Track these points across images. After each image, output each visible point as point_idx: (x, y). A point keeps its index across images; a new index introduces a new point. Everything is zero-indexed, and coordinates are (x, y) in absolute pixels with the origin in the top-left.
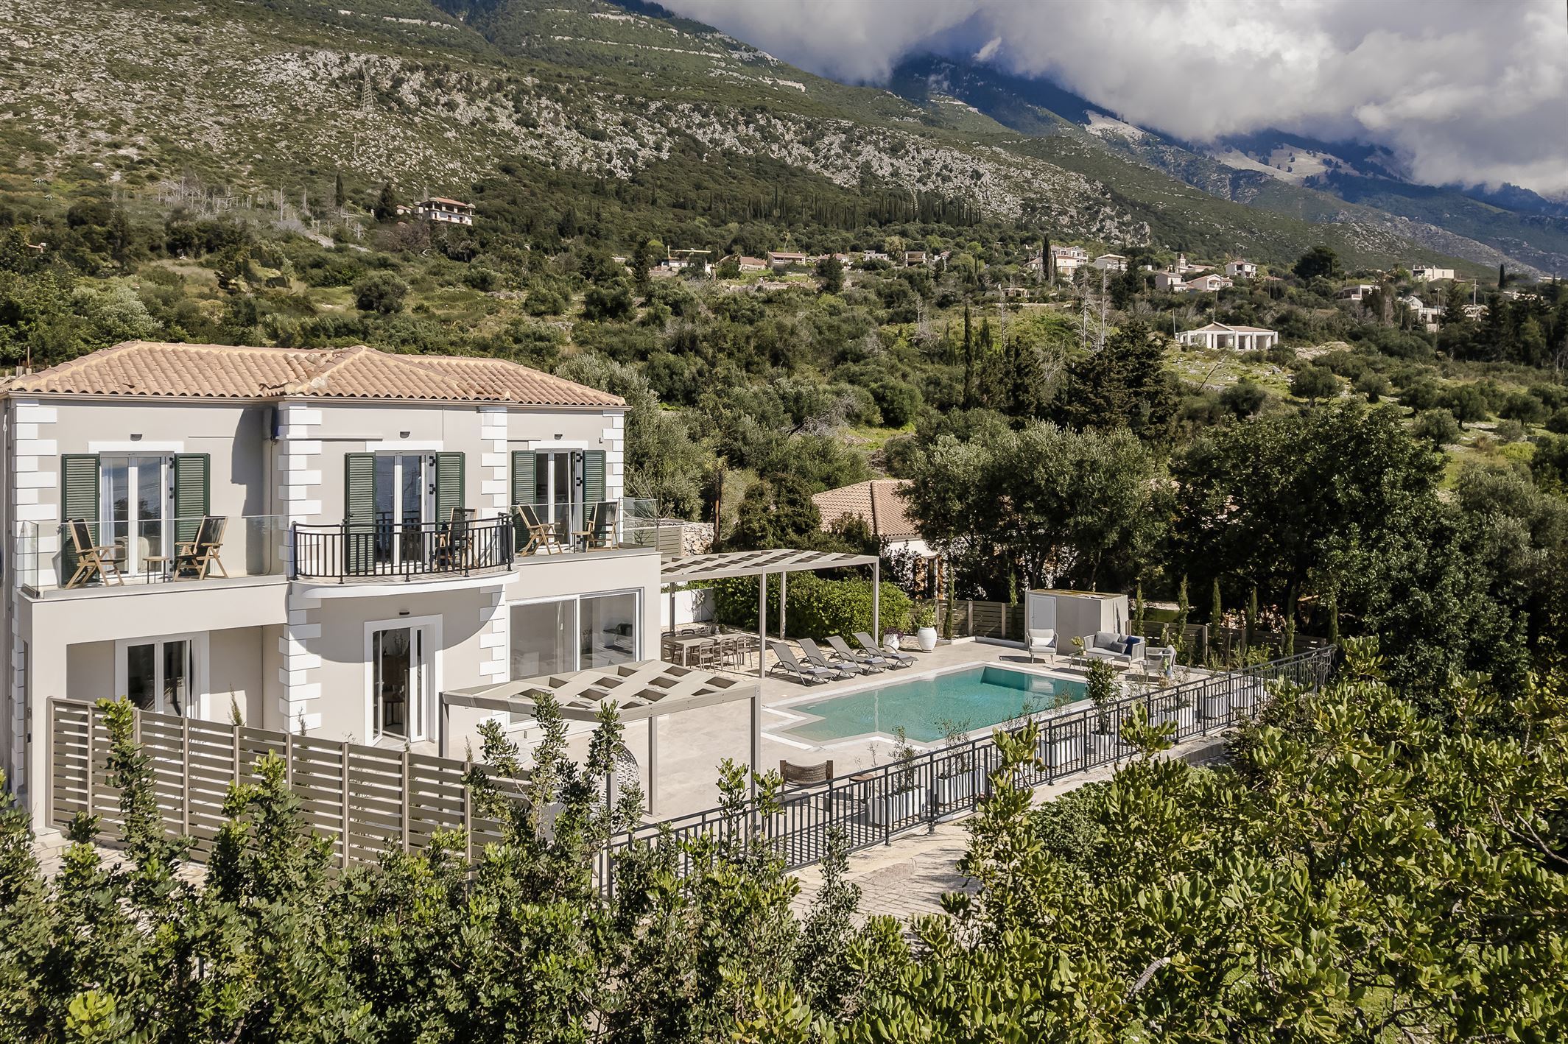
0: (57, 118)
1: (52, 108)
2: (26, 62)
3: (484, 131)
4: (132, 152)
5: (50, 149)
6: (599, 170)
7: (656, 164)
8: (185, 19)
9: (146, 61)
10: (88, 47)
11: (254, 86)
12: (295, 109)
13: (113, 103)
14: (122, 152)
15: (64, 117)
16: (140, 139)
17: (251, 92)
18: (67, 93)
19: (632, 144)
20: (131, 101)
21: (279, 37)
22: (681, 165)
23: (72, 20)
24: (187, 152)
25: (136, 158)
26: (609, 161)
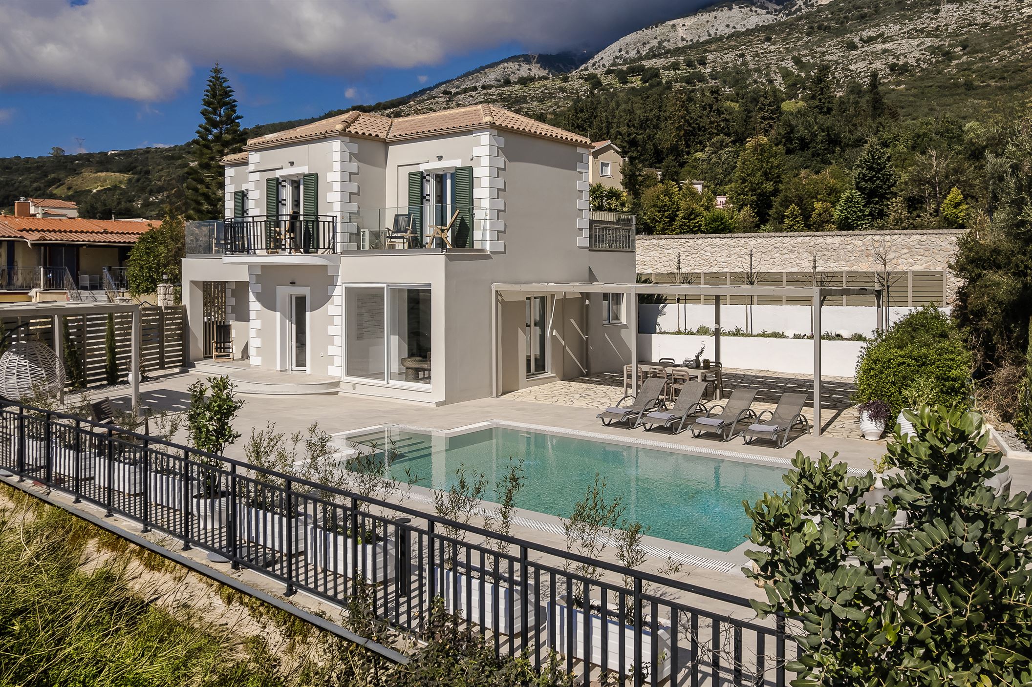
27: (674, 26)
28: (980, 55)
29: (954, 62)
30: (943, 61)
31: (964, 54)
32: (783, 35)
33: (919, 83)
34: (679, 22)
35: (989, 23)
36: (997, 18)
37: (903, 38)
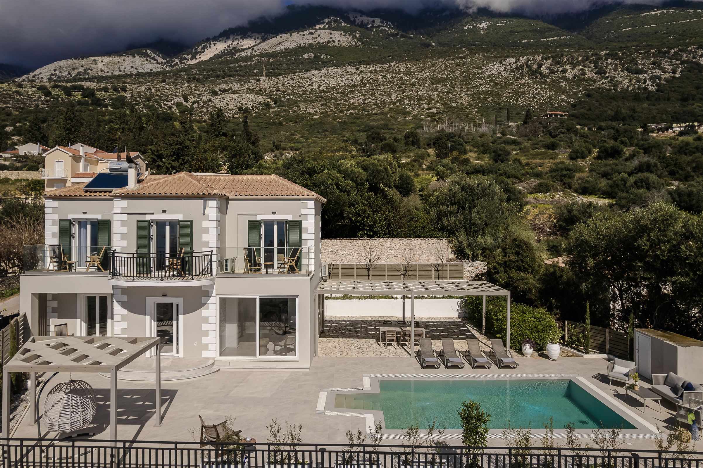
0: (412, 102)
1: (411, 99)
2: (405, 85)
3: (580, 79)
4: (434, 110)
5: (409, 113)
6: (639, 88)
7: (672, 80)
8: (461, 58)
9: (444, 76)
10: (426, 75)
11: (481, 78)
12: (496, 84)
13: (430, 93)
14: (431, 111)
15: (414, 101)
16: (438, 105)
17: (480, 80)
18: (417, 92)
19: (658, 72)
20: (437, 91)
21: (494, 57)
22: (687, 78)
23: (423, 67)
24: (454, 107)
25: (435, 112)
26: (644, 83)
27: (95, 61)
28: (284, 108)
29: (271, 110)
30: (266, 109)
31: (276, 107)
32: (173, 80)
33: (254, 120)
34: (99, 58)
35: (286, 91)
36: (289, 89)
37: (243, 93)
